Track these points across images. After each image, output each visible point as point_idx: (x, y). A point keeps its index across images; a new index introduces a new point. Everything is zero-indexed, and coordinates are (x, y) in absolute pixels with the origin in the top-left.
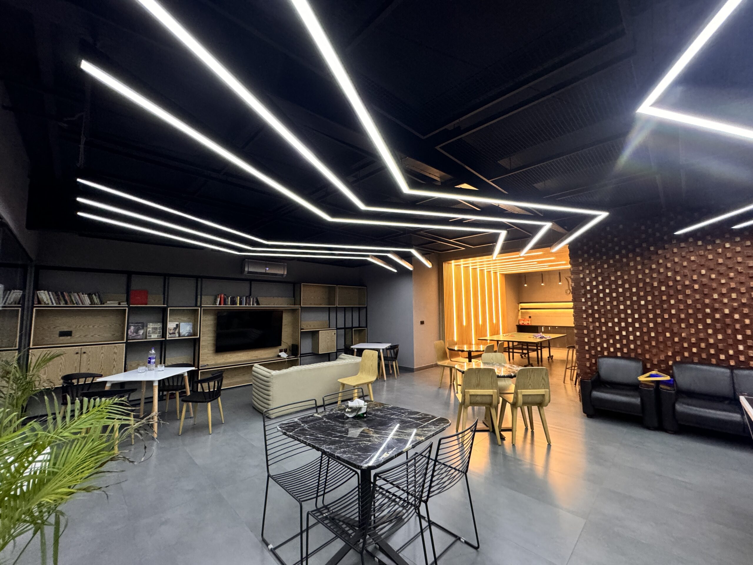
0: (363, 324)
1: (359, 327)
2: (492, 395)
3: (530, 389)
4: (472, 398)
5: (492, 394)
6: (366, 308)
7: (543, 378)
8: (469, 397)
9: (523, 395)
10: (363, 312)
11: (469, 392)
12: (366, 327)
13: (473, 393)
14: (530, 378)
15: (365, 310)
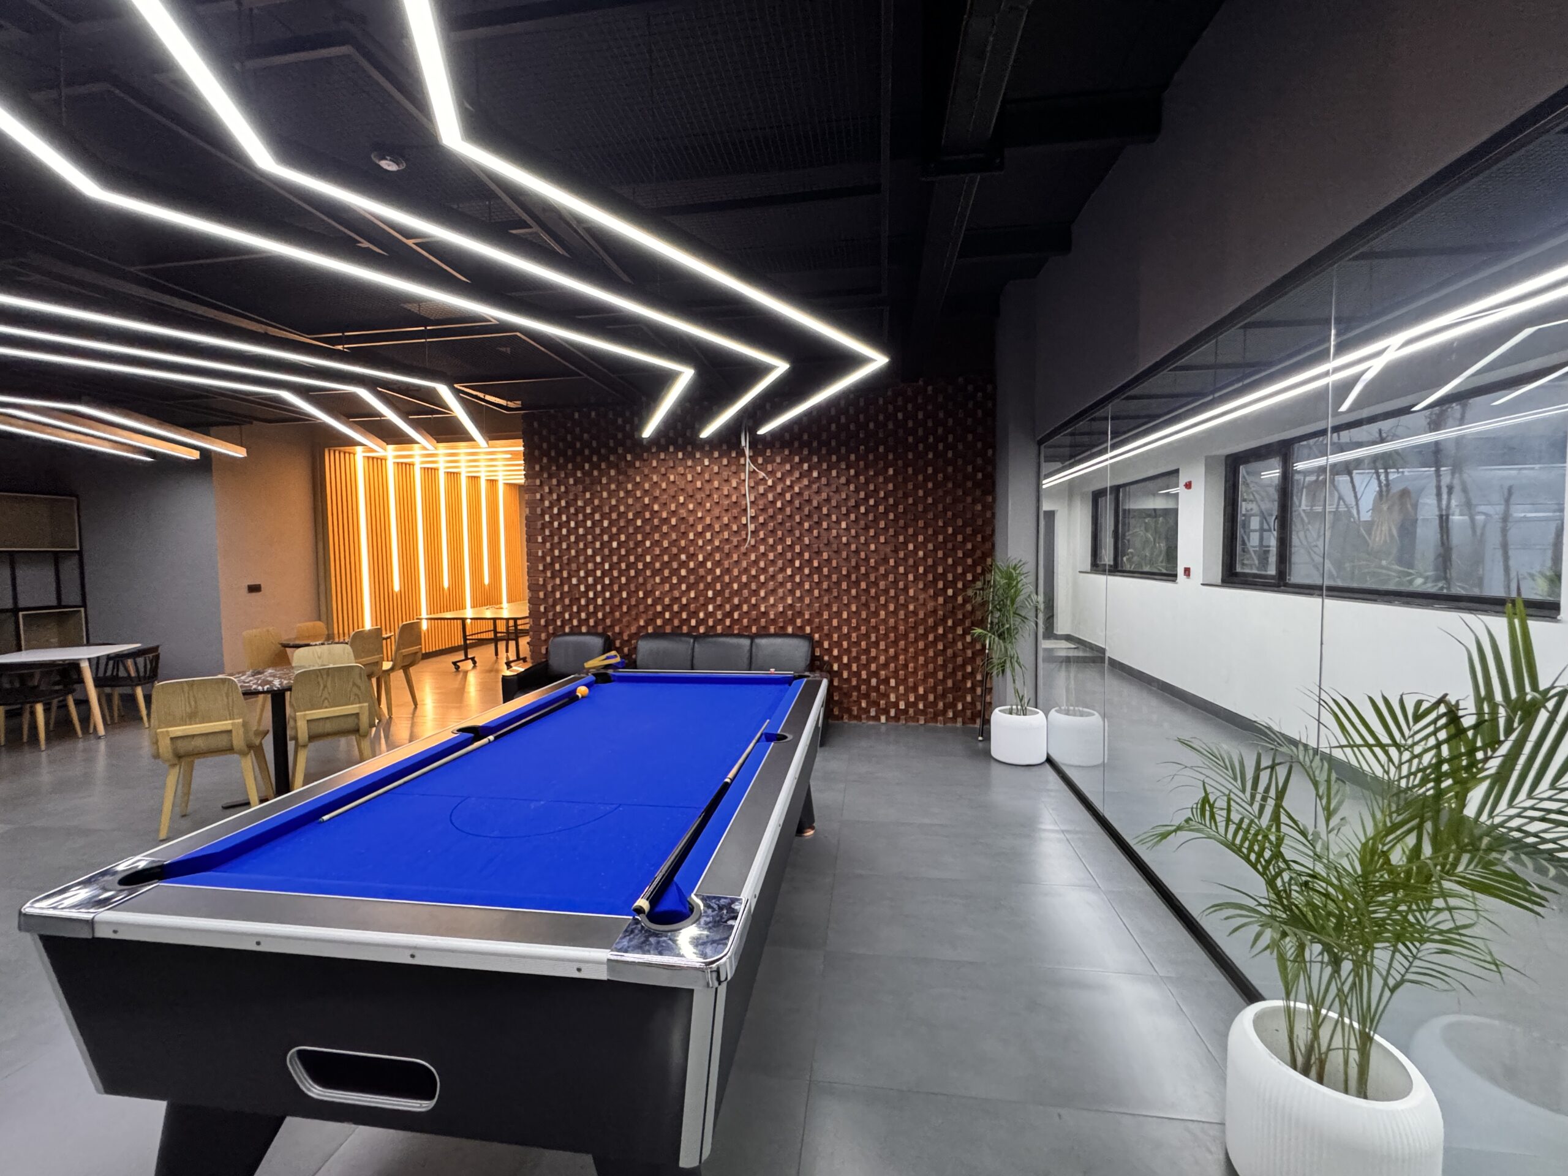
0: (72, 596)
1: (59, 606)
2: (230, 732)
3: (326, 708)
4: (179, 743)
5: (230, 728)
6: (80, 553)
7: (354, 684)
8: (168, 741)
9: (308, 721)
10: (70, 568)
11: (167, 732)
12: (84, 605)
13: (180, 734)
14: (325, 687)
15: (75, 560)
